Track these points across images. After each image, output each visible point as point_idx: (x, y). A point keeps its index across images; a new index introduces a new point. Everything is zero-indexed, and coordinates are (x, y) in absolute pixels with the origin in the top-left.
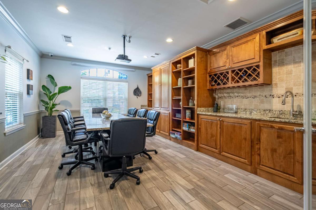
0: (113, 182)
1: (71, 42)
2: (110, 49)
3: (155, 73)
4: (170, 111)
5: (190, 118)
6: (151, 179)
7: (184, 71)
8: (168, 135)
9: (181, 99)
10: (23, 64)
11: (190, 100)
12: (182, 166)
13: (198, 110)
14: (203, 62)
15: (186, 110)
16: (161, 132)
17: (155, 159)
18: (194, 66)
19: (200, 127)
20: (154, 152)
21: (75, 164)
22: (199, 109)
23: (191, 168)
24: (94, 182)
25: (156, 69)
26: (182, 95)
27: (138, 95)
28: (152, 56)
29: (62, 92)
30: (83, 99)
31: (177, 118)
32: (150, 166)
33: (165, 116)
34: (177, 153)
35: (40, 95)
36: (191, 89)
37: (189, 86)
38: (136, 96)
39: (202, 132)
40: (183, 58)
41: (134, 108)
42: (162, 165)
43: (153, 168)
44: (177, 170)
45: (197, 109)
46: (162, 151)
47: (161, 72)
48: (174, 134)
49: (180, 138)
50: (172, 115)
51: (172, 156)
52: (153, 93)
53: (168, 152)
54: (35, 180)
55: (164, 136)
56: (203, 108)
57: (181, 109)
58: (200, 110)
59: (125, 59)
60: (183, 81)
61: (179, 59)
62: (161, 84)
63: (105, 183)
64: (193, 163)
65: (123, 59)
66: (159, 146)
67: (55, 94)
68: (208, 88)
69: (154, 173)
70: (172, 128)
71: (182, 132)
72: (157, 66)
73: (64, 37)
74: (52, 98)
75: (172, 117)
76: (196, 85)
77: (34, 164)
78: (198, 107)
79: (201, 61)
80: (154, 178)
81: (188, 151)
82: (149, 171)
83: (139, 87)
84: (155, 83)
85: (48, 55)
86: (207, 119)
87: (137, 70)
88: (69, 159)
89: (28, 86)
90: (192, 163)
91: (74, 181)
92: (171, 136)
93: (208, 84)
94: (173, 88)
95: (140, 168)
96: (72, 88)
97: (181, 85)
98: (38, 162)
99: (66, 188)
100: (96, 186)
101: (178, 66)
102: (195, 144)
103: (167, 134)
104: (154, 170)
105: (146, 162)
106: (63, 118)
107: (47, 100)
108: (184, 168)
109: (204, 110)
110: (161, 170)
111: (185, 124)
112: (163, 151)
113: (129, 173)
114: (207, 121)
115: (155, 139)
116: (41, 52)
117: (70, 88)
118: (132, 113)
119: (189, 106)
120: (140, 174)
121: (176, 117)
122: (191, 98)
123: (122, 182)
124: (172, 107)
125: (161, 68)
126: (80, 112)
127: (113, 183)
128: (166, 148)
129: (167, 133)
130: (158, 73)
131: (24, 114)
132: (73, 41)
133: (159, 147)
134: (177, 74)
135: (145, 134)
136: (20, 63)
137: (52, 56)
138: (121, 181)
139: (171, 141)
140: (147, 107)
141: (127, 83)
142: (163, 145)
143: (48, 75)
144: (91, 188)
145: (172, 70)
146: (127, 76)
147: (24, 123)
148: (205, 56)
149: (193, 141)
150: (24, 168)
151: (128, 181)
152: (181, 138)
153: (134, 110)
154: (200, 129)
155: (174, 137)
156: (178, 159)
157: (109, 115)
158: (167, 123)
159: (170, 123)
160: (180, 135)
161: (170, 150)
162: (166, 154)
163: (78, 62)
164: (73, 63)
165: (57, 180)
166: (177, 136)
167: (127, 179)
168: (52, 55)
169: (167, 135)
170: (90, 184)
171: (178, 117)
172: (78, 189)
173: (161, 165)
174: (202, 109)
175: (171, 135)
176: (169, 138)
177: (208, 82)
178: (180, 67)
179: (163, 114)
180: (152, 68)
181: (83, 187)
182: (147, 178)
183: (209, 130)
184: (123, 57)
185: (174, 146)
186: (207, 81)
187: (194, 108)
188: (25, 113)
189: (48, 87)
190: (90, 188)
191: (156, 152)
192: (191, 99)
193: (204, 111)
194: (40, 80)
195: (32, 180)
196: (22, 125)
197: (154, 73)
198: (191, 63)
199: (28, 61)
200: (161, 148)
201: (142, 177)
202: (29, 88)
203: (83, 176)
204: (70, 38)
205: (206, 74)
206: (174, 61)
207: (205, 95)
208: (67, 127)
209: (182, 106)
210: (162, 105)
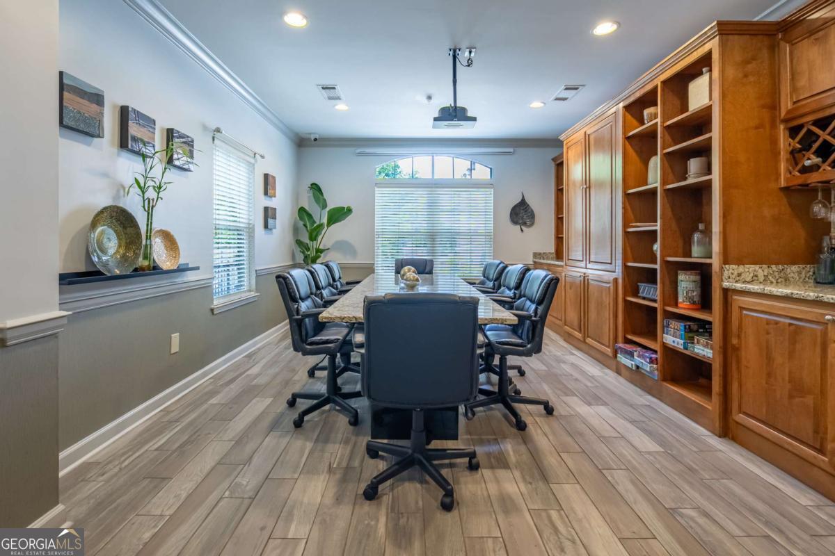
0: (374, 480)
1: (340, 99)
2: (429, 98)
3: (570, 152)
4: (619, 272)
5: (694, 303)
6: (496, 505)
7: (668, 127)
8: (611, 355)
9: (655, 231)
10: (254, 165)
11: (696, 236)
12: (633, 482)
13: (726, 274)
14: (751, 79)
15: (679, 272)
16: (589, 340)
17: (539, 431)
18: (711, 103)
19: (735, 341)
20: (542, 407)
21: (315, 401)
22: (731, 269)
23: (673, 506)
24: (339, 464)
25: (574, 137)
26: (661, 218)
27: (525, 224)
28: (557, 99)
29: (334, 223)
30: (380, 236)
31: (644, 298)
32: (511, 453)
33: (601, 290)
34: (629, 425)
35: (296, 230)
36: (700, 192)
37: (690, 181)
38: (519, 227)
39: (744, 362)
40: (664, 82)
41: (499, 262)
42: (555, 461)
43: (518, 466)
44: (606, 494)
45: (722, 269)
46: (574, 410)
47: (588, 146)
48: (631, 354)
49: (651, 372)
50: (625, 287)
51: (606, 435)
52: (564, 215)
53: (597, 416)
54: (235, 422)
55: (598, 356)
56: (752, 267)
57: (657, 267)
58: (739, 275)
59: (456, 117)
60: (667, 165)
61: (649, 87)
62: (588, 186)
63: (361, 473)
64: (686, 487)
65: (452, 120)
66: (567, 388)
67: (321, 226)
68: (783, 184)
69: (512, 484)
70: (626, 331)
71: (659, 353)
72: (577, 126)
73: (323, 88)
74: (314, 234)
75: (625, 294)
76: (716, 177)
77: (254, 383)
78: (726, 260)
79: (746, 76)
80: (507, 505)
81: (679, 427)
82: (502, 473)
83: (528, 200)
84: (570, 183)
85: (309, 139)
86: (771, 314)
87: (521, 151)
88: (319, 383)
89: (266, 209)
90: (680, 482)
91: (301, 446)
92: (618, 359)
93: (783, 166)
94: (629, 194)
95: (472, 455)
96: (353, 210)
97: (656, 182)
98: (261, 381)
99: (275, 459)
100: (338, 476)
101: (646, 112)
102: (712, 406)
103: (609, 351)
104: (517, 474)
105: (505, 437)
106: (286, 283)
107: (306, 240)
108: (639, 498)
109: (761, 274)
110: (545, 478)
111: (674, 324)
112: (578, 409)
113: (427, 461)
114: (768, 322)
115: (564, 362)
116: (297, 135)
117: (349, 211)
118: (491, 277)
119: (690, 256)
120: (467, 473)
121: (639, 297)
122: (701, 226)
123: (407, 484)
124: (625, 260)
125: (588, 132)
126: (374, 269)
127: (372, 481)
128: (593, 398)
129: (608, 347)
130: (580, 148)
131: (256, 271)
132: (342, 96)
133: (568, 392)
134: (642, 144)
135: (473, 351)
136: (248, 162)
137: (315, 140)
138: (403, 480)
139: (621, 379)
140: (552, 259)
141: (492, 190)
142: (587, 386)
143: (312, 184)
144: (324, 481)
145: (625, 132)
146: (491, 169)
147: (256, 289)
148: (765, 53)
149: (706, 391)
150: (234, 388)
151: (422, 486)
152: (656, 372)
153: (498, 266)
154: (737, 349)
155: (630, 366)
156: (627, 452)
157: (413, 281)
158: (607, 314)
159: (616, 316)
160: (652, 361)
161: (602, 410)
162: (585, 422)
163: (369, 146)
164: (358, 151)
165: (271, 433)
166: (640, 365)
167: (422, 482)
168: (317, 138)
169: (608, 355)
170: (328, 463)
171: (647, 296)
172: (294, 472)
173: (551, 460)
174: (749, 270)
175: (619, 355)
176: (613, 363)
177: (784, 155)
178: (655, 117)
179: (596, 283)
180: (562, 138)
181: (309, 470)
182: (485, 493)
183: (779, 359)
184: (453, 114)
185: (626, 397)
186: (775, 154)
187: (710, 265)
188: (257, 269)
189: (310, 212)
190: (322, 477)
191: (549, 410)
192: (701, 232)
193: (762, 279)
194: (296, 196)
195: (231, 420)
196: (253, 294)
197: (567, 152)
198: (700, 94)
199: (262, 157)
200: (575, 398)
201: (468, 487)
202: (269, 214)
203: (324, 438)
204: (334, 88)
205: (773, 126)
206: (632, 99)
207: (767, 212)
208: (296, 306)
209: (662, 257)
210: (591, 251)
